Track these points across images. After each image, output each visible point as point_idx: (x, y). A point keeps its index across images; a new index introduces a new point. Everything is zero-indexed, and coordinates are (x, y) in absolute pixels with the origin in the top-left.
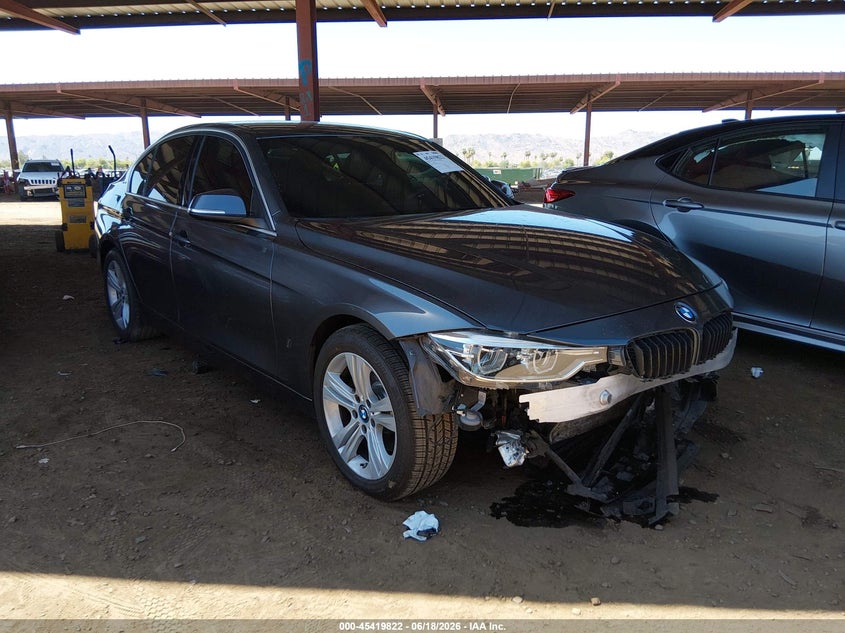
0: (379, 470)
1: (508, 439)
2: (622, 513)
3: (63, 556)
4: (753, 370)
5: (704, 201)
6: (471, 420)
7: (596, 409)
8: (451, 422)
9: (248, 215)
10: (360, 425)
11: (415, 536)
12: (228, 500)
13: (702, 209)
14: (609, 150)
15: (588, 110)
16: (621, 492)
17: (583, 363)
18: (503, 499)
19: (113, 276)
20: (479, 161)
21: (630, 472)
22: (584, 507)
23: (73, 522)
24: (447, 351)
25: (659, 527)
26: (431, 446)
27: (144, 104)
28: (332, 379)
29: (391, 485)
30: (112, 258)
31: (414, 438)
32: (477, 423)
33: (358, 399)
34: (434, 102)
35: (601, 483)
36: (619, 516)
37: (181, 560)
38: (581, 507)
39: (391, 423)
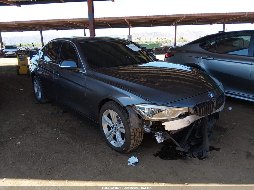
0: (120, 144)
1: (158, 134)
2: (193, 155)
3: (27, 174)
4: (229, 108)
5: (214, 57)
6: (148, 130)
7: (185, 126)
8: (141, 130)
9: (77, 67)
10: (114, 131)
11: (131, 164)
12: (75, 154)
13: (213, 59)
14: (182, 37)
15: (176, 25)
16: (192, 149)
17: (181, 112)
18: (157, 152)
19: (36, 84)
20: (142, 41)
21: (195, 142)
22: (181, 154)
23: (29, 163)
24: (140, 110)
25: (204, 159)
26: (136, 138)
27: (40, 27)
28: (105, 117)
29: (124, 149)
30: (35, 79)
31: (130, 136)
32: (150, 131)
33: (113, 123)
34: (129, 24)
35: (186, 146)
36: (192, 156)
37: (63, 174)
38: (180, 154)
39: (123, 131)
